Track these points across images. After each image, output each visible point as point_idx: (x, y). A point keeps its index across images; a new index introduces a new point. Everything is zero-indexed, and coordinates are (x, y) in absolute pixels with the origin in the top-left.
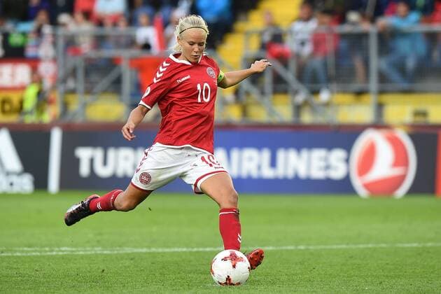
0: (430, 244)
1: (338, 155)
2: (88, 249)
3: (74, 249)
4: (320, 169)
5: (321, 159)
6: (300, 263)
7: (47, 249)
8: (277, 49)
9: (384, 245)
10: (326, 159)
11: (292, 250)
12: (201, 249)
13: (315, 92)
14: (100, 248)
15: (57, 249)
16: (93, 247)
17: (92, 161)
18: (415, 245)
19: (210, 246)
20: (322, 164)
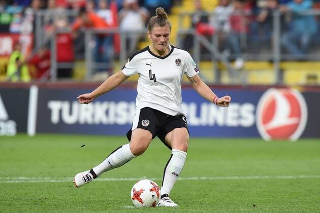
0: (302, 176)
1: (247, 108)
2: (40, 178)
3: (29, 178)
4: (234, 118)
5: (234, 111)
6: (198, 190)
7: (8, 178)
8: (204, 27)
9: (267, 177)
10: (238, 111)
11: (195, 181)
12: (126, 179)
13: (232, 60)
14: (49, 178)
15: (16, 178)
16: (44, 177)
17: (61, 111)
18: (291, 177)
19: (133, 177)
20: (235, 115)
